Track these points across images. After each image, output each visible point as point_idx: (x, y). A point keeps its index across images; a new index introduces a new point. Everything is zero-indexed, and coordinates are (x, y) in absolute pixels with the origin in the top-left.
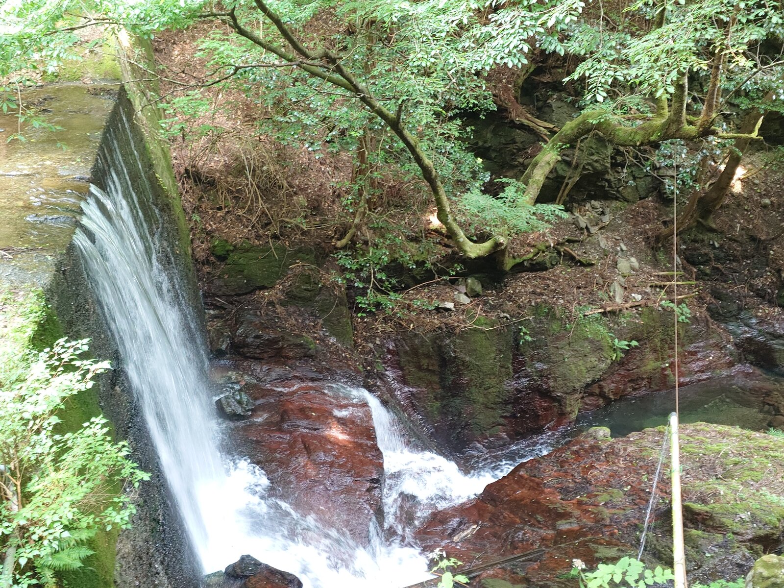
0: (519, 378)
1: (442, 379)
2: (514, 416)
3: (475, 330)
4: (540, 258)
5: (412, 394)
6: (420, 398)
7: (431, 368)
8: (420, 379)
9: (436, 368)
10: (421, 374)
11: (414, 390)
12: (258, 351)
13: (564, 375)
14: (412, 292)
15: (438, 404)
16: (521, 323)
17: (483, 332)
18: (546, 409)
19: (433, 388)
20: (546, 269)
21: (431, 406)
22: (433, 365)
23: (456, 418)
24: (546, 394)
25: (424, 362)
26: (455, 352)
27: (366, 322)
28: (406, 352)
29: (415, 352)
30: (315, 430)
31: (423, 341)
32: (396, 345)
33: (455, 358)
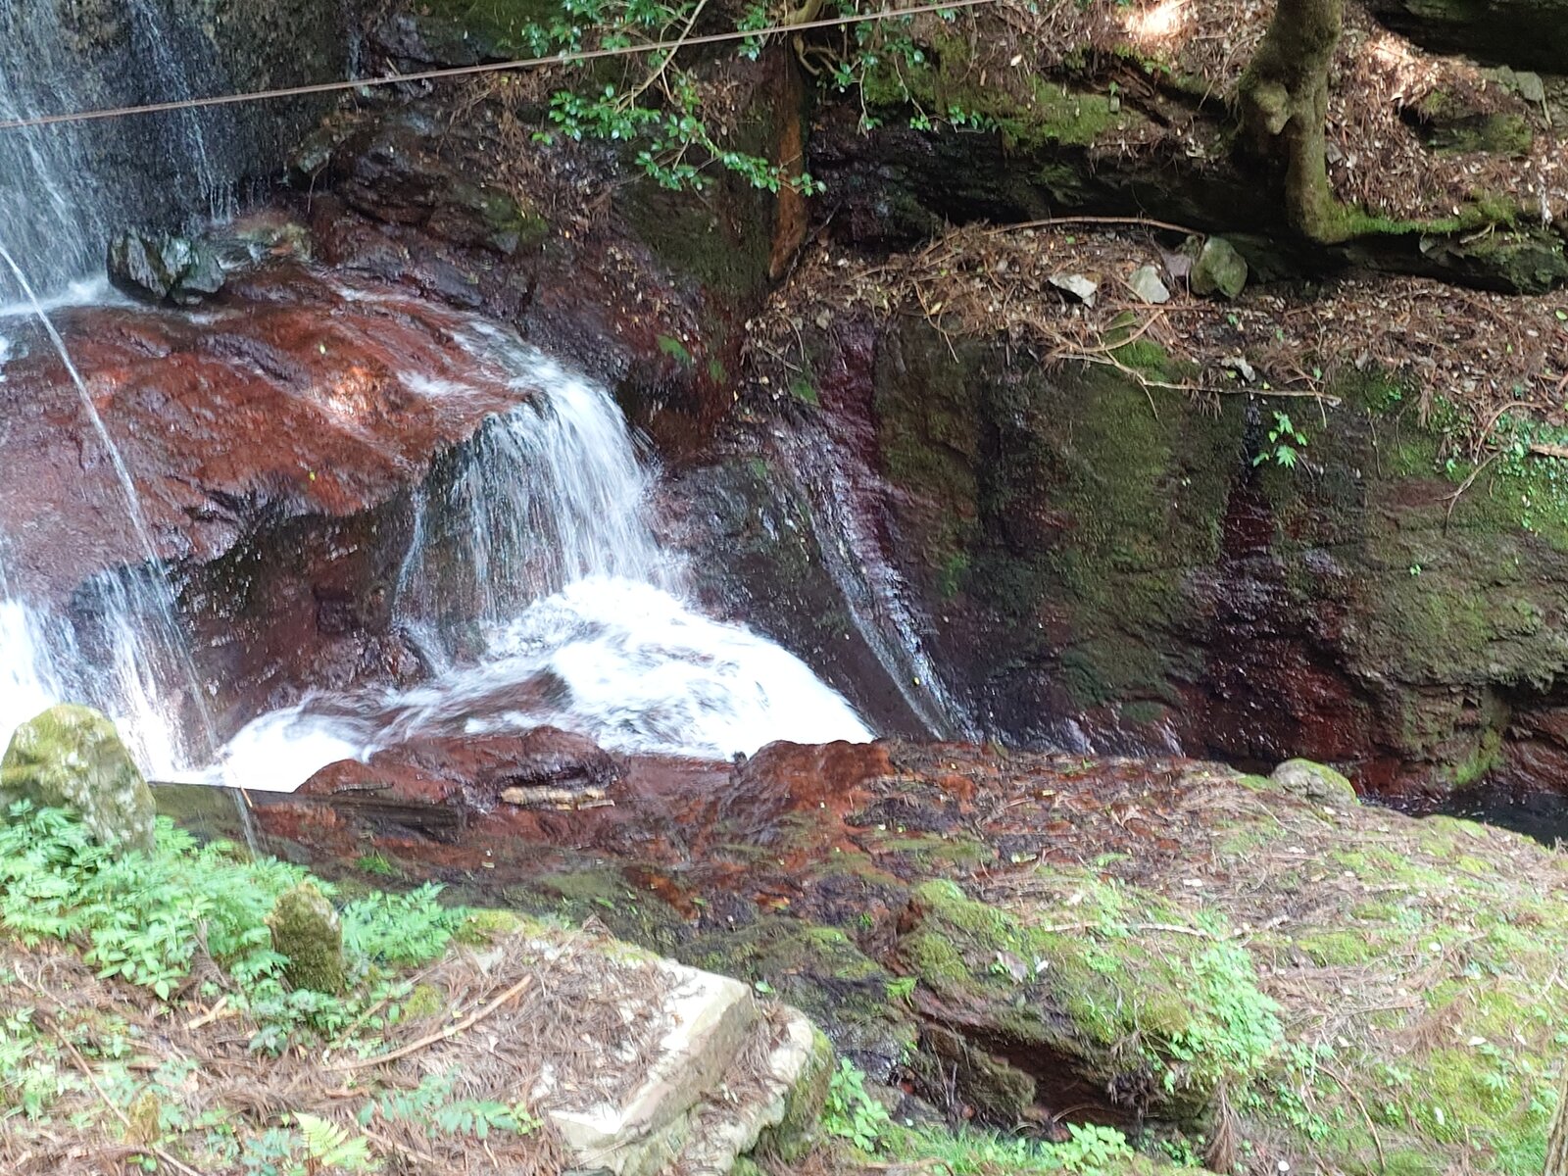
0: (1240, 573)
1: (985, 490)
2: (1207, 686)
3: (1115, 375)
4: (1483, 244)
5: (889, 502)
6: (911, 525)
7: (954, 444)
8: (923, 467)
9: (970, 448)
10: (929, 455)
11: (899, 493)
12: (372, 196)
13: (1399, 618)
14: (1031, 233)
15: (961, 561)
16: (1286, 405)
17: (1135, 387)
18: (1323, 708)
19: (956, 509)
20: (1508, 290)
21: (942, 560)
22: (962, 436)
23: (1012, 622)
24: (1328, 658)
25: (939, 421)
26: (1029, 418)
27: (837, 268)
28: (895, 375)
29: (917, 382)
30: (278, 376)
31: (945, 356)
32: (876, 347)
33: (1028, 436)
